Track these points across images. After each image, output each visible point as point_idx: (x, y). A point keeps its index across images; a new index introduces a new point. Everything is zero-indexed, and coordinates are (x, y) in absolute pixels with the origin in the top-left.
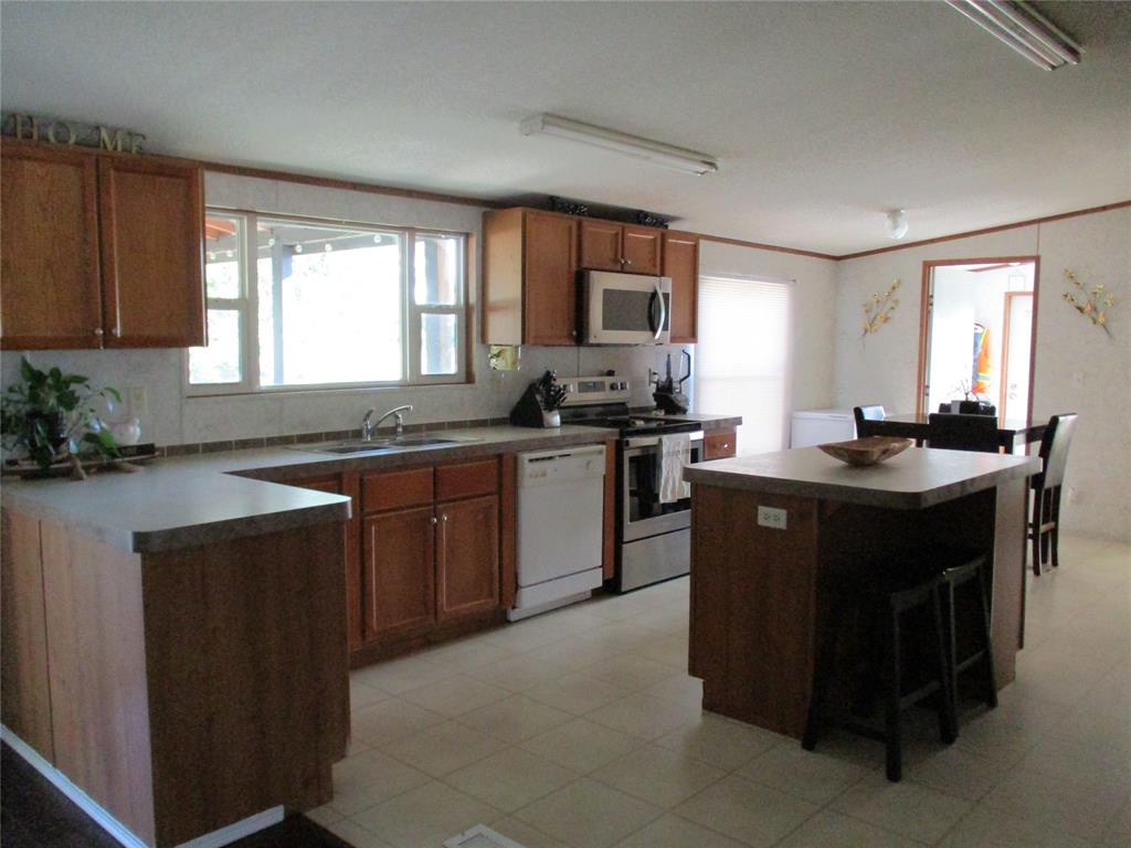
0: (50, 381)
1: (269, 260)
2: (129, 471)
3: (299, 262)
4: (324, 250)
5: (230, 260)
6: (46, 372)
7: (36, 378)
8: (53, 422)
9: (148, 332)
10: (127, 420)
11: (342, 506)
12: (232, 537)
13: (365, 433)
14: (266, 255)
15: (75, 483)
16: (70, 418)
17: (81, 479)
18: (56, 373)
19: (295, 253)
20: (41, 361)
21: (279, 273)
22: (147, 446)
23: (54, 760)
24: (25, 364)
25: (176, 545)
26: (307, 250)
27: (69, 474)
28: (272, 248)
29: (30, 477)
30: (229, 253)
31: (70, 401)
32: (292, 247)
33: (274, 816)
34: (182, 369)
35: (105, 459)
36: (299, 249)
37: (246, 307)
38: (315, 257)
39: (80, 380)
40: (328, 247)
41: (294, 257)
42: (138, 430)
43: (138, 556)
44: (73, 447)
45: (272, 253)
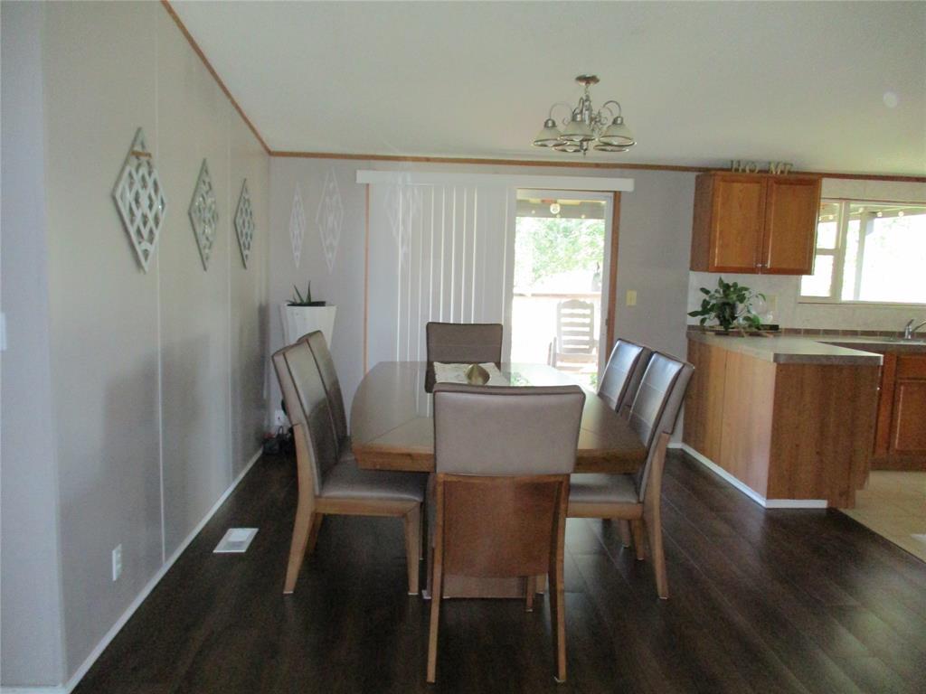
0: (732, 289)
1: (858, 221)
2: (766, 337)
3: (878, 223)
4: (897, 215)
5: (832, 221)
6: (731, 284)
7: (726, 287)
8: (733, 307)
9: (784, 266)
10: (766, 312)
11: (878, 358)
12: (818, 363)
13: (906, 334)
14: (856, 218)
15: (739, 339)
16: (740, 306)
17: (743, 336)
18: (735, 285)
19: (877, 217)
20: (729, 279)
21: (864, 231)
22: (774, 326)
23: (718, 463)
24: (721, 280)
25: (791, 362)
26: (886, 215)
27: (739, 334)
28: (861, 214)
29: (718, 333)
30: (831, 217)
31: (742, 299)
32: (875, 213)
33: (822, 504)
34: (798, 287)
35: (754, 330)
36: (880, 214)
37: (838, 254)
38: (889, 220)
39: (746, 289)
40: (901, 214)
41: (876, 220)
42: (771, 317)
43: (775, 364)
44: (741, 320)
45: (861, 217)
